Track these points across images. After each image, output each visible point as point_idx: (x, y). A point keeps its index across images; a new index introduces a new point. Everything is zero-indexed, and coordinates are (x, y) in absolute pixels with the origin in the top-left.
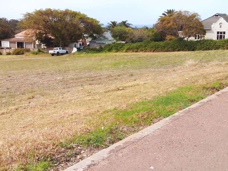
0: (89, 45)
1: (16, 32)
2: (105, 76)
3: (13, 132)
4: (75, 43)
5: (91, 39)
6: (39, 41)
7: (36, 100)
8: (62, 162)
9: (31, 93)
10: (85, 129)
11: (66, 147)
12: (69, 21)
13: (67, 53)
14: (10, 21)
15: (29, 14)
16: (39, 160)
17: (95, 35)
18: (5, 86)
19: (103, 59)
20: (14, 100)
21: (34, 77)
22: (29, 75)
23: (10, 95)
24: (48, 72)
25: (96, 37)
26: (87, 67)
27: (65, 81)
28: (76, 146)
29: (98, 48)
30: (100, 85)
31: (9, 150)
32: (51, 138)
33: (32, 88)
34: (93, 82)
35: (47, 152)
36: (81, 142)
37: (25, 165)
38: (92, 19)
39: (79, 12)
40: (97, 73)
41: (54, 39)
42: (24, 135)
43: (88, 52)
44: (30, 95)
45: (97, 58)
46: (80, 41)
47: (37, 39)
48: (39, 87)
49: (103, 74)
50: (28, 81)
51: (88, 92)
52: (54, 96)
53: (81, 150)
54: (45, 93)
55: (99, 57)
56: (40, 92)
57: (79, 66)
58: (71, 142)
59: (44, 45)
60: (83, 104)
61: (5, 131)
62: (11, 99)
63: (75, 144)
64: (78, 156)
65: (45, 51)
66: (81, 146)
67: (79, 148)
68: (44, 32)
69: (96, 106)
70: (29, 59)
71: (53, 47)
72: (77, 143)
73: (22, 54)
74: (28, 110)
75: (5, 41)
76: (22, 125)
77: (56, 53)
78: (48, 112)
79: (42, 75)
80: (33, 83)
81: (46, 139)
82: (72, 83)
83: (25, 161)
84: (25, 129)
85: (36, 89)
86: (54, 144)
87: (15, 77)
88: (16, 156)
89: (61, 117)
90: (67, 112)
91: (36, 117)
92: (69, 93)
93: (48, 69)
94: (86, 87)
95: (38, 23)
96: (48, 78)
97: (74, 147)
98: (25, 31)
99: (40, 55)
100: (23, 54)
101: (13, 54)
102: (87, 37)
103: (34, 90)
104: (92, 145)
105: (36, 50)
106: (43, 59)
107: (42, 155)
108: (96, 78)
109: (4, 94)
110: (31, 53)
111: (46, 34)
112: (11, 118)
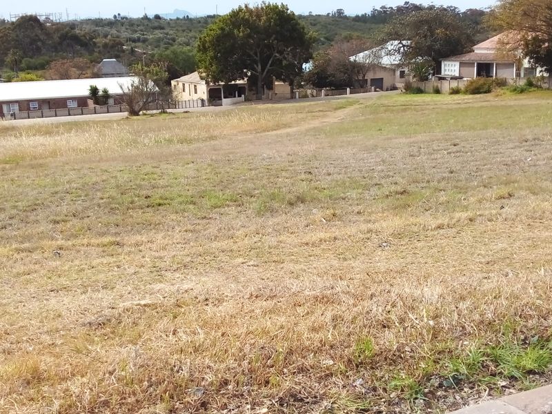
1: (476, 38)
3: (462, 270)
6: (532, 60)
7: (518, 202)
9: (506, 184)
14: (464, 12)
16: (527, 342)
18: (446, 166)
20: (464, 199)
21: (512, 148)
22: (500, 143)
23: (456, 187)
24: (549, 137)
31: (457, 308)
33: (508, 174)
35: (546, 327)
37: (493, 348)
42: (489, 281)
44: (504, 191)
47: (526, 55)
48: (524, 172)
50: (499, 156)
54: (540, 188)
56: (527, 185)
59: (543, 69)
61: (444, 265)
62: (460, 196)
65: (543, 85)
68: (546, 37)
70: (503, 103)
73: (485, 92)
74: (499, 224)
75: (449, 61)
76: (484, 257)
78: (547, 234)
79: (533, 143)
80: (509, 163)
81: (544, 296)
83: (494, 339)
84: (491, 268)
85: (517, 175)
87: (468, 146)
88: (472, 325)
91: (518, 244)
95: (532, 14)
98: (498, 36)
99: (531, 95)
100: (488, 91)
101: (466, 92)
103: (513, 178)
105: (522, 82)
106: (538, 104)
107: (534, 332)
109: (443, 184)
110: (508, 89)
111: (550, 40)
112: (458, 239)
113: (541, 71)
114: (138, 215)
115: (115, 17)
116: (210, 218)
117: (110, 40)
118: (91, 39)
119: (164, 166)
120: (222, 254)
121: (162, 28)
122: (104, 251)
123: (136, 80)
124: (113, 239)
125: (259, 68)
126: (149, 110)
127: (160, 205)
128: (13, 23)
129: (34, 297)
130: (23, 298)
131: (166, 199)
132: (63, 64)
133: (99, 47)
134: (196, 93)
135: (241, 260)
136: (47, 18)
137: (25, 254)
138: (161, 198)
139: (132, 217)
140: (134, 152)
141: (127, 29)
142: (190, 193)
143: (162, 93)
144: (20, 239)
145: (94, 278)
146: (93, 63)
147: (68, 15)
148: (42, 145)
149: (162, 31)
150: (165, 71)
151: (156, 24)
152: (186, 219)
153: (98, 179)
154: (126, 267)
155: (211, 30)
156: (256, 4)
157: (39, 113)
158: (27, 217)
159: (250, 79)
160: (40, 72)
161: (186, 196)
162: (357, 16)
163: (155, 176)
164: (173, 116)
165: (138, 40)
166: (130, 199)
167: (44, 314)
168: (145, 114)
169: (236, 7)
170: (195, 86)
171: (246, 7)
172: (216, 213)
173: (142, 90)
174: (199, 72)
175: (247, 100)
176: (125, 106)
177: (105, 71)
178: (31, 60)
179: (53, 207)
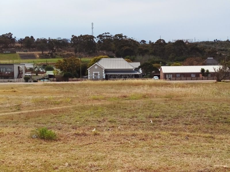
114: (221, 126)
115: (215, 40)
117: (211, 50)
118: (204, 49)
122: (206, 140)
123: (221, 67)
124: (210, 135)
126: (226, 80)
128: (173, 43)
129: (178, 155)
130: (174, 155)
132: (191, 59)
133: (206, 53)
136: (186, 41)
137: (174, 136)
139: (218, 126)
140: (219, 97)
141: (219, 45)
144: (172, 130)
145: (202, 151)
146: (204, 59)
147: (195, 40)
148: (181, 91)
153: (204, 108)
154: (216, 148)
157: (180, 78)
158: (175, 121)
160: (182, 63)
163: (229, 109)
165: (224, 50)
166: (217, 118)
167: (182, 164)
168: (223, 81)
173: (224, 71)
176: (215, 77)
177: (208, 62)
178: (179, 57)
179: (185, 118)
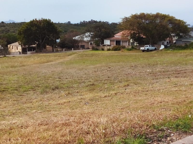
0: (175, 43)
1: (115, 32)
2: (190, 71)
3: (114, 112)
4: (163, 41)
5: (177, 38)
6: (133, 40)
7: (131, 87)
8: (155, 141)
9: (127, 81)
10: (174, 115)
11: (158, 129)
12: (159, 23)
13: (155, 49)
14: (111, 24)
15: (126, 18)
16: (136, 136)
17: (181, 34)
18: (107, 75)
19: (188, 55)
20: (113, 87)
21: (128, 69)
22: (124, 67)
23: (110, 83)
24: (139, 65)
25: (182, 36)
26: (173, 62)
27: (154, 73)
28: (166, 129)
29: (183, 45)
30: (186, 78)
31: (112, 125)
32: (144, 120)
33: (127, 78)
34: (179, 75)
35: (142, 131)
36: (171, 126)
37: (125, 139)
38: (180, 20)
39: (168, 15)
40: (182, 68)
41: (145, 38)
42: (122, 115)
43: (174, 49)
44: (126, 84)
45: (183, 54)
46: (168, 39)
47: (131, 38)
48: (132, 77)
49: (188, 69)
50: (124, 72)
51: (174, 84)
52: (145, 85)
53: (170, 133)
54: (138, 82)
55: (184, 53)
56: (133, 81)
57: (166, 61)
58: (162, 125)
59: (137, 43)
60: (171, 94)
61: (107, 110)
62: (112, 85)
63: (165, 128)
64: (168, 138)
65: (137, 48)
66: (171, 129)
67: (169, 131)
68: (137, 32)
69: (182, 97)
70: (124, 54)
71: (144, 44)
72: (168, 127)
73: (119, 50)
74: (125, 95)
75: (107, 40)
76: (120, 107)
77: (146, 49)
78: (140, 98)
79: (134, 67)
80: (127, 74)
81: (141, 120)
82: (160, 75)
83: (125, 136)
84: (123, 110)
85: (130, 78)
86: (147, 125)
87: (114, 68)
88: (118, 131)
89: (151, 103)
90: (156, 99)
91: (131, 102)
92: (157, 83)
93: (140, 62)
94: (172, 79)
95: (133, 25)
96: (140, 70)
97: (165, 130)
98: (122, 32)
99: (133, 51)
100: (120, 50)
101: (112, 50)
102: (174, 36)
103: (129, 79)
104: (181, 130)
105: (130, 47)
106: (136, 54)
107: (138, 133)
108: (182, 71)
109: (106, 81)
110: (126, 49)
111: (139, 34)
112: (111, 101)
113: (136, 44)
116: (23, 95)
119: (5, 76)
120: (28, 109)
121: (4, 26)
125: (41, 41)
127: (4, 91)
131: (6, 89)
134: (17, 49)
135: (35, 111)
138: (4, 88)
142: (15, 86)
143: (4, 49)
149: (4, 27)
150: (6, 42)
151: (2, 25)
152: (14, 96)
155: (23, 27)
156: (39, 19)
159: (37, 45)
161: (14, 88)
162: (75, 24)
163: (2, 80)
164: (9, 58)
169: (32, 20)
170: (17, 47)
171: (36, 19)
172: (25, 93)
174: (18, 42)
175: (37, 52)
